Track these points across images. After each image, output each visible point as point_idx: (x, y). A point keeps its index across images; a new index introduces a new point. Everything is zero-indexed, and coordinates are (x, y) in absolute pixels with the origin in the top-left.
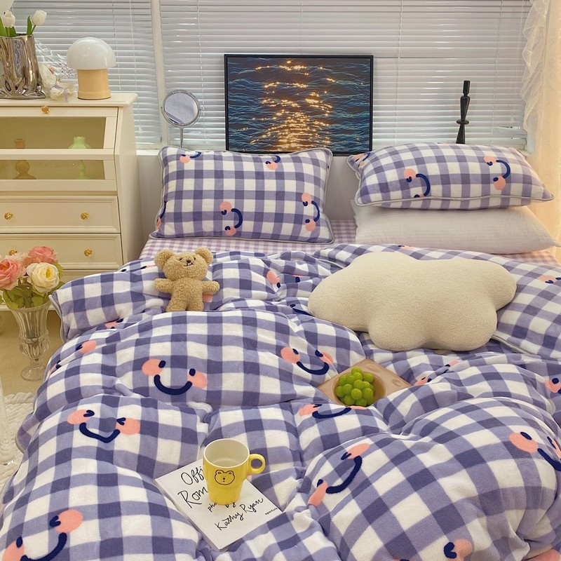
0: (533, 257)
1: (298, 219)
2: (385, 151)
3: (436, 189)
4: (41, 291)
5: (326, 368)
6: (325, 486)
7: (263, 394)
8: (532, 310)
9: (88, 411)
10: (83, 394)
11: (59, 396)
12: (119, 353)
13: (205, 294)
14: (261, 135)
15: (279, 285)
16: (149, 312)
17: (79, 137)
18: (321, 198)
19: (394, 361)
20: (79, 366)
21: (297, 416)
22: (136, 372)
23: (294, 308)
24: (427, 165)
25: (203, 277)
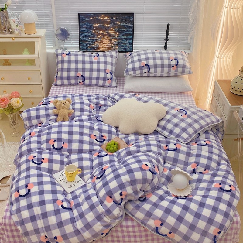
0: (184, 94)
1: (105, 79)
2: (136, 54)
3: (152, 70)
4: (16, 108)
5: (104, 140)
6: (96, 177)
7: (84, 150)
9: (34, 156)
10: (32, 150)
11: (25, 150)
12: (42, 137)
13: (69, 114)
15: (94, 110)
16: (52, 121)
18: (114, 70)
19: (125, 138)
21: (93, 156)
22: (47, 143)
23: (97, 119)
24: (149, 61)
25: (68, 108)
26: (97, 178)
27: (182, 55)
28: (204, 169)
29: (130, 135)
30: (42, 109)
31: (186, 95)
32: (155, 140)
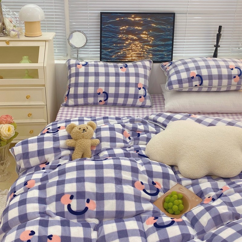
1: (136, 96)
2: (180, 62)
3: (206, 82)
5: (158, 191)
7: (127, 212)
9: (31, 231)
10: (28, 217)
12: (48, 190)
13: (92, 146)
14: (118, 53)
15: (130, 139)
16: (63, 158)
17: (25, 57)
18: (147, 85)
19: (192, 185)
21: (145, 224)
22: (58, 202)
23: (138, 153)
24: (202, 70)
25: (91, 137)
29: (200, 180)
30: (48, 139)
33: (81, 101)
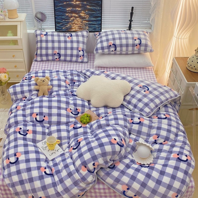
0: (146, 69)
1: (78, 56)
2: (104, 34)
3: (118, 49)
5: (78, 113)
7: (62, 122)
8: (133, 96)
9: (20, 128)
10: (19, 122)
11: (13, 122)
13: (48, 89)
15: (69, 85)
16: (34, 95)
19: (96, 111)
20: (17, 115)
21: (70, 127)
22: (31, 117)
23: (72, 93)
24: (116, 41)
25: (47, 85)
26: (74, 149)
27: (145, 35)
28: (164, 140)
29: (100, 108)
30: (26, 85)
31: (148, 70)
32: (122, 114)
33: (44, 58)
